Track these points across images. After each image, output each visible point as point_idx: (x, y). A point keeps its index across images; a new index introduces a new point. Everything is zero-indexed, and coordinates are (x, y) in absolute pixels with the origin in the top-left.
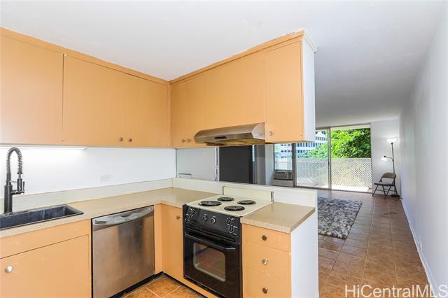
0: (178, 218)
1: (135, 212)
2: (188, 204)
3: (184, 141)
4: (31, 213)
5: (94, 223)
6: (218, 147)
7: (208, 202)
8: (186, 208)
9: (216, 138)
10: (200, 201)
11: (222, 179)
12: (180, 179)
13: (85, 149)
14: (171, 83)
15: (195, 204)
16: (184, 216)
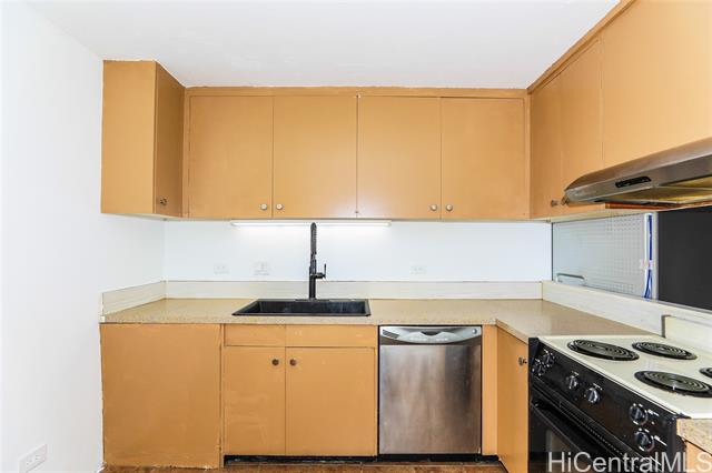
0: (522, 362)
1: (445, 330)
2: (541, 338)
3: (553, 204)
4: (331, 303)
5: (381, 333)
6: (654, 214)
7: (594, 344)
8: (537, 347)
9: (620, 184)
10: (572, 338)
11: (664, 296)
12: (560, 285)
13: (390, 225)
14: (531, 91)
15: (559, 343)
16: (532, 363)
